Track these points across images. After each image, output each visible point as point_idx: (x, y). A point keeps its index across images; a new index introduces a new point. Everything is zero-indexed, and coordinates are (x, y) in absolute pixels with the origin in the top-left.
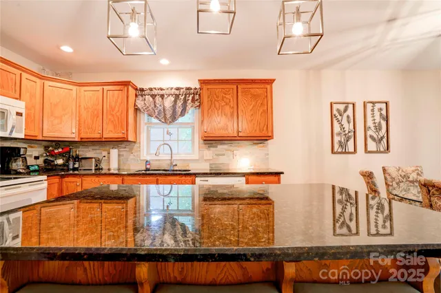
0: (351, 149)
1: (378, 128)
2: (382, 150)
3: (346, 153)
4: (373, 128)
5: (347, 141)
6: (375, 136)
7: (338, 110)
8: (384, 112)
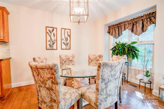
0: (55, 48)
1: (67, 40)
2: (68, 48)
3: (52, 49)
4: (64, 39)
5: (53, 44)
6: (65, 43)
7: (49, 31)
8: (69, 33)
